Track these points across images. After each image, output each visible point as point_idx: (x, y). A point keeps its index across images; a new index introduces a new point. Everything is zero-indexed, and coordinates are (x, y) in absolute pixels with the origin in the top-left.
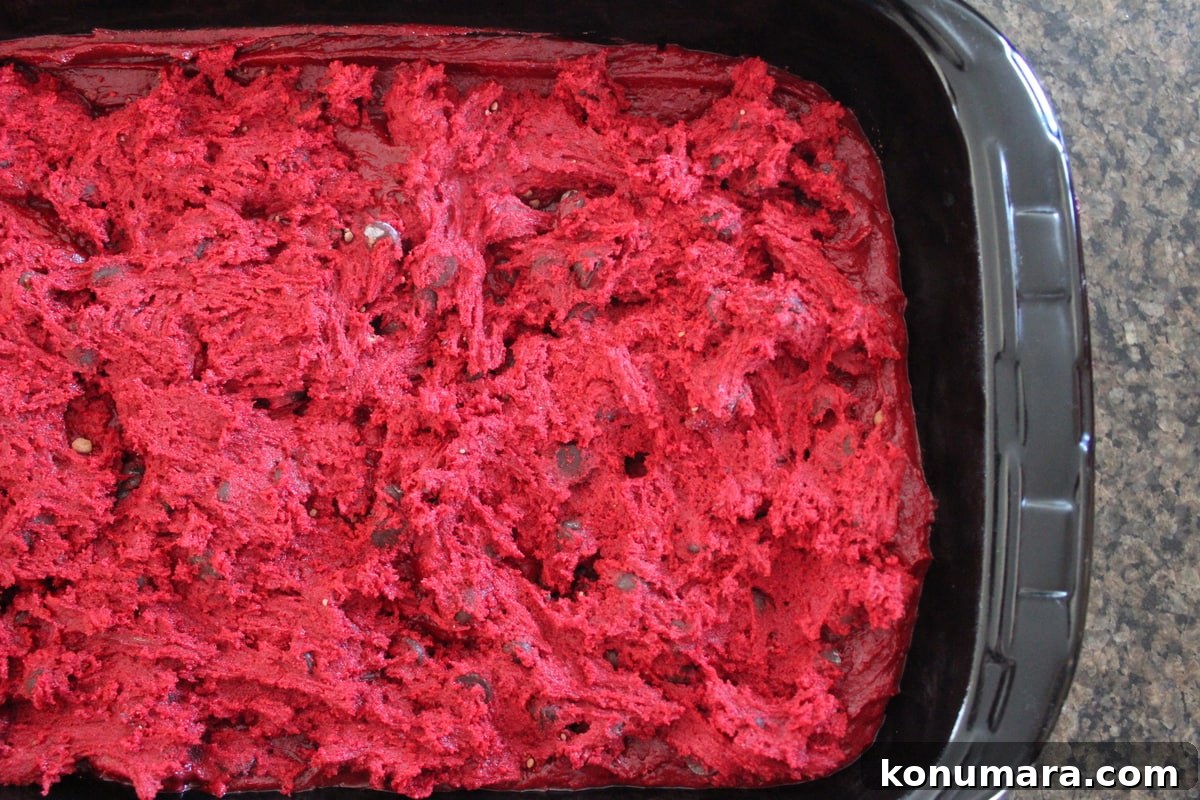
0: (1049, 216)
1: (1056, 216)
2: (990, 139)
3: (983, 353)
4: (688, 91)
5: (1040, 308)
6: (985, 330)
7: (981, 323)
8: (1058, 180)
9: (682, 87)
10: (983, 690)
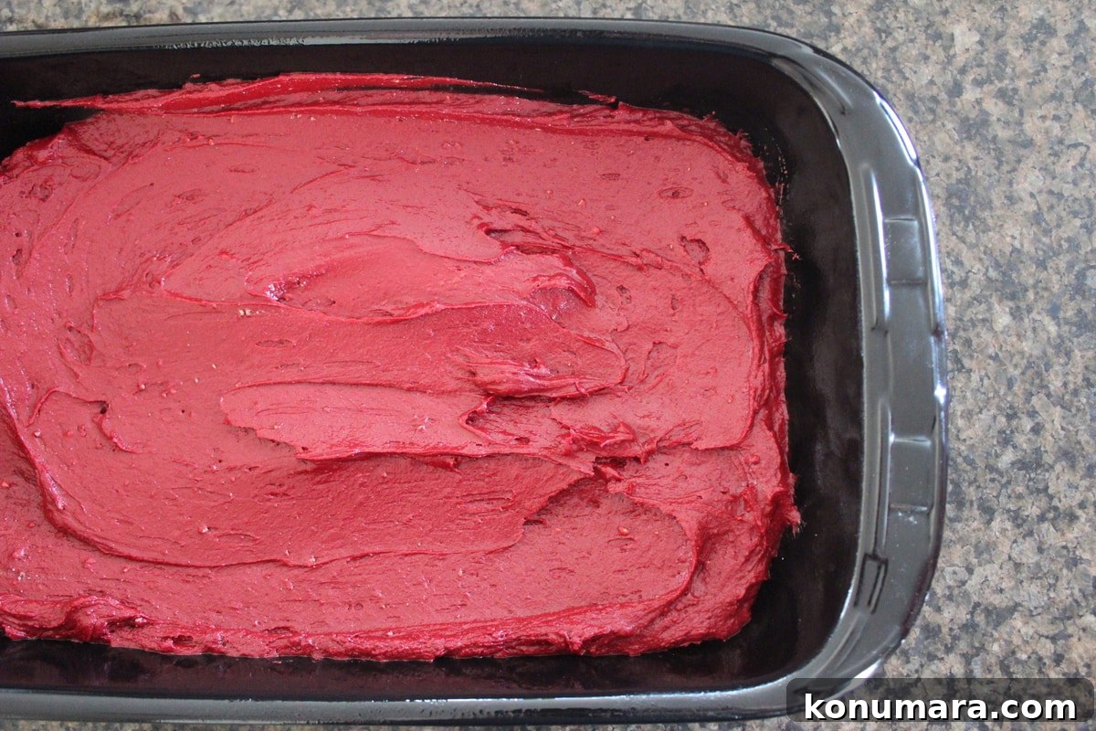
0: (910, 223)
1: (916, 223)
2: (865, 165)
3: (861, 326)
4: (635, 138)
5: (904, 291)
6: (863, 308)
7: (860, 303)
8: (916, 194)
9: (631, 135)
10: (864, 581)
